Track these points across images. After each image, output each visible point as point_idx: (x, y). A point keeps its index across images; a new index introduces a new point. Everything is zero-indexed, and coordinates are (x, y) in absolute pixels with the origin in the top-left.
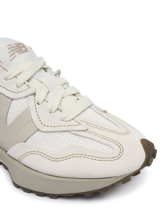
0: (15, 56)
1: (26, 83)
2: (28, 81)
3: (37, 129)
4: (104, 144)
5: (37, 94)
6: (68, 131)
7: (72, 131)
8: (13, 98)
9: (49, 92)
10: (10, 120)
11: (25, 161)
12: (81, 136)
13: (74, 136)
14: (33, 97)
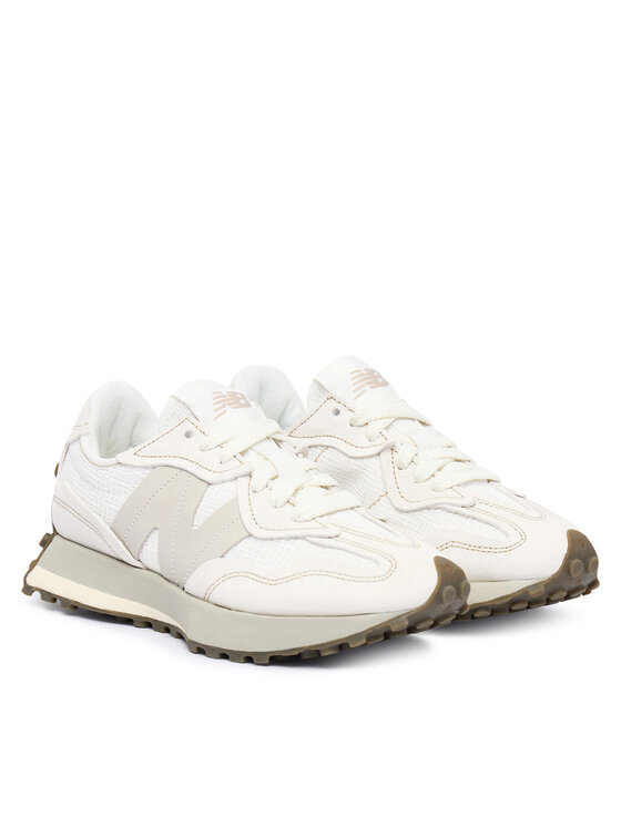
0: (225, 412)
1: (239, 456)
2: (242, 453)
3: (246, 534)
4: (364, 557)
5: (254, 475)
6: (303, 538)
7: (309, 536)
8: (210, 481)
9: (277, 477)
10: (198, 522)
11: (216, 597)
12: (324, 546)
13: (313, 547)
14: (247, 479)
